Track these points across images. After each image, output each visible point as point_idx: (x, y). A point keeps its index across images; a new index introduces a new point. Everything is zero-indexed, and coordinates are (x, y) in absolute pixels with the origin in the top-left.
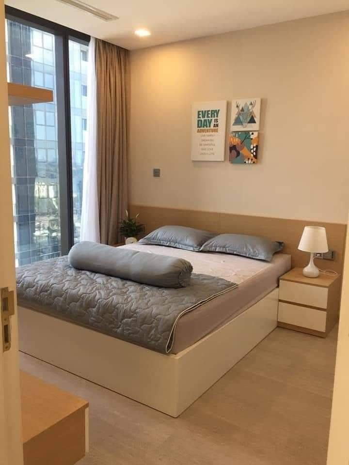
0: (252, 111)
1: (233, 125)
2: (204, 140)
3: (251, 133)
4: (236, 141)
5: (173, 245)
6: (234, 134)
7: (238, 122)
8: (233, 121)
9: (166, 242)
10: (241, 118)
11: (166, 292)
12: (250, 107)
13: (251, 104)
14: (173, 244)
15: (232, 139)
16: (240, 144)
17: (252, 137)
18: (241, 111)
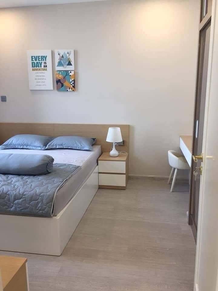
0: (69, 58)
1: (57, 66)
2: (38, 76)
3: (69, 72)
4: (60, 77)
5: (25, 148)
6: (58, 72)
7: (60, 64)
8: (56, 64)
9: (20, 146)
10: (62, 61)
11: (40, 178)
12: (68, 55)
13: (68, 53)
14: (26, 146)
15: (57, 76)
16: (63, 79)
17: (70, 74)
18: (62, 57)
